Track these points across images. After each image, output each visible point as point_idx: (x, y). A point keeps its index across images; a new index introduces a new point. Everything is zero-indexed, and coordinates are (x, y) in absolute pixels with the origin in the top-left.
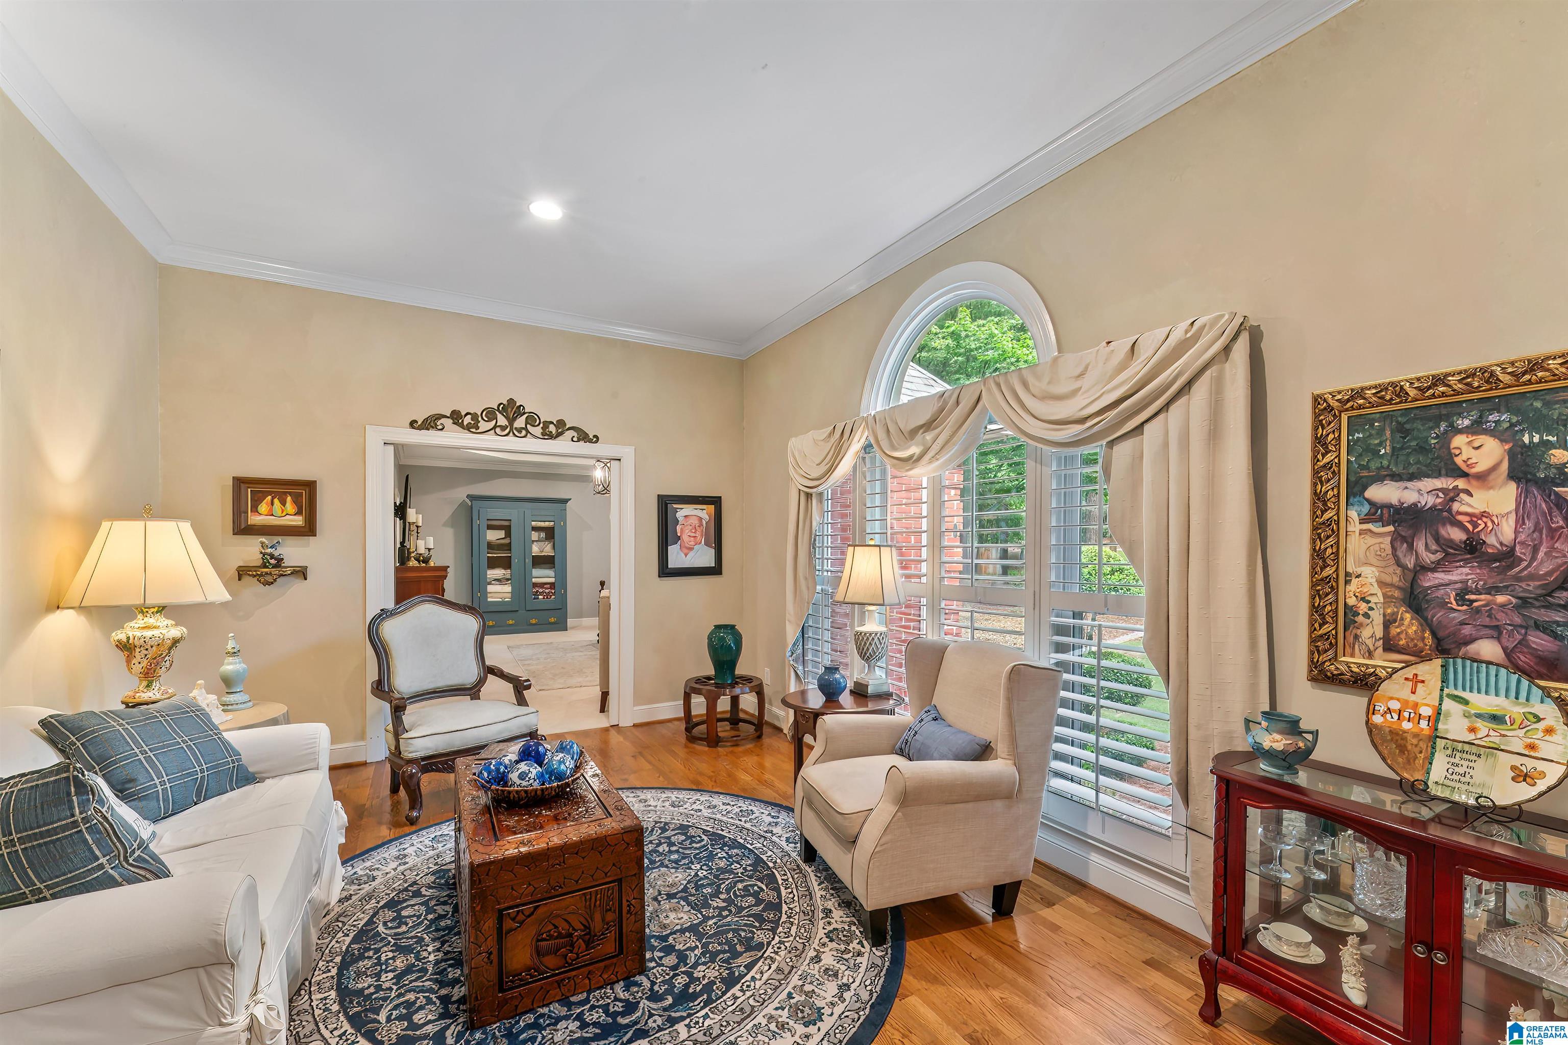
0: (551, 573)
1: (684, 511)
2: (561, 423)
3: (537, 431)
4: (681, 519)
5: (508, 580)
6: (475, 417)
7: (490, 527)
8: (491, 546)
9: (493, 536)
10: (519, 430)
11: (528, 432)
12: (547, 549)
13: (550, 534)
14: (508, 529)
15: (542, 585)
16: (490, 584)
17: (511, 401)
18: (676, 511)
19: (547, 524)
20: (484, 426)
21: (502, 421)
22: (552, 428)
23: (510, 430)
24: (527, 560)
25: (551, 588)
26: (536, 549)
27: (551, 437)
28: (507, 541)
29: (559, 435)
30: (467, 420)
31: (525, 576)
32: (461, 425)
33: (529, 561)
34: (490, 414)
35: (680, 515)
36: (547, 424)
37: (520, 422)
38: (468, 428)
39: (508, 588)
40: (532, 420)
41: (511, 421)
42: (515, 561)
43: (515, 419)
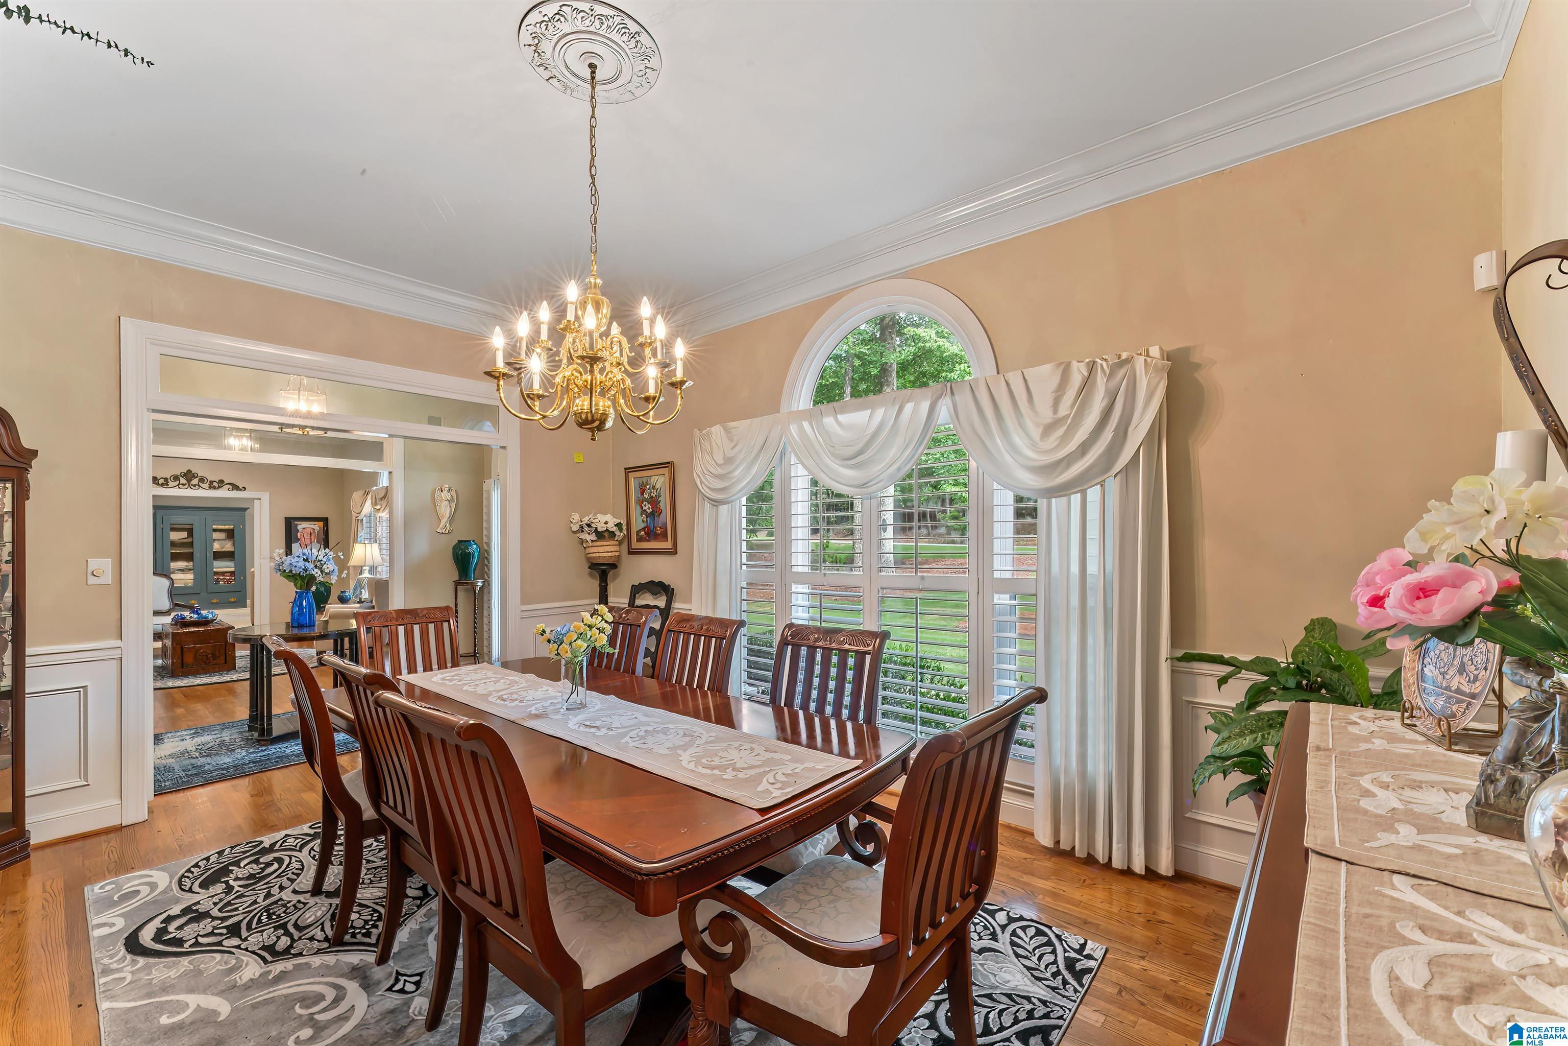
0: (232, 564)
1: (301, 526)
2: (221, 481)
3: (206, 486)
4: (300, 530)
5: (190, 570)
6: (166, 479)
7: (173, 529)
8: (173, 544)
9: (175, 536)
10: (195, 486)
11: (200, 486)
12: (228, 547)
13: (230, 534)
14: (190, 532)
15: (223, 573)
16: (173, 573)
17: (189, 471)
18: (297, 525)
19: (227, 527)
20: (171, 484)
21: (183, 481)
22: (215, 484)
23: (189, 484)
24: (208, 555)
25: (231, 576)
26: (217, 547)
27: (214, 488)
28: (190, 540)
29: (219, 487)
30: (161, 481)
31: (207, 567)
32: (158, 484)
33: (210, 556)
34: (176, 478)
35: (299, 527)
36: (211, 482)
37: (195, 481)
38: (162, 485)
39: (190, 576)
40: (202, 480)
41: (189, 481)
42: (197, 555)
43: (191, 480)
